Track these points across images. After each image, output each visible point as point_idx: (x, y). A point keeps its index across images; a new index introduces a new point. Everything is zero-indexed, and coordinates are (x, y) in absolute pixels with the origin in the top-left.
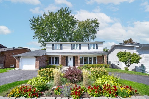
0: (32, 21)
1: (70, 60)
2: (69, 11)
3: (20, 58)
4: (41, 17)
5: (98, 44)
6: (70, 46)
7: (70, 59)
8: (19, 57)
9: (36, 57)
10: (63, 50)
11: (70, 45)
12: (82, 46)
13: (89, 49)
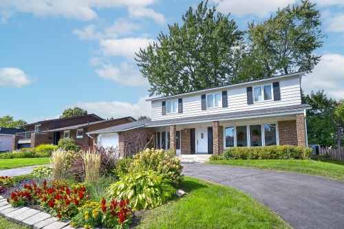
0: (140, 59)
1: (202, 137)
2: (210, 10)
3: (99, 137)
4: (154, 45)
5: (281, 83)
6: (198, 102)
7: (202, 134)
8: (96, 135)
9: (120, 133)
10: (185, 114)
11: (200, 97)
12: (230, 97)
13: (250, 101)
